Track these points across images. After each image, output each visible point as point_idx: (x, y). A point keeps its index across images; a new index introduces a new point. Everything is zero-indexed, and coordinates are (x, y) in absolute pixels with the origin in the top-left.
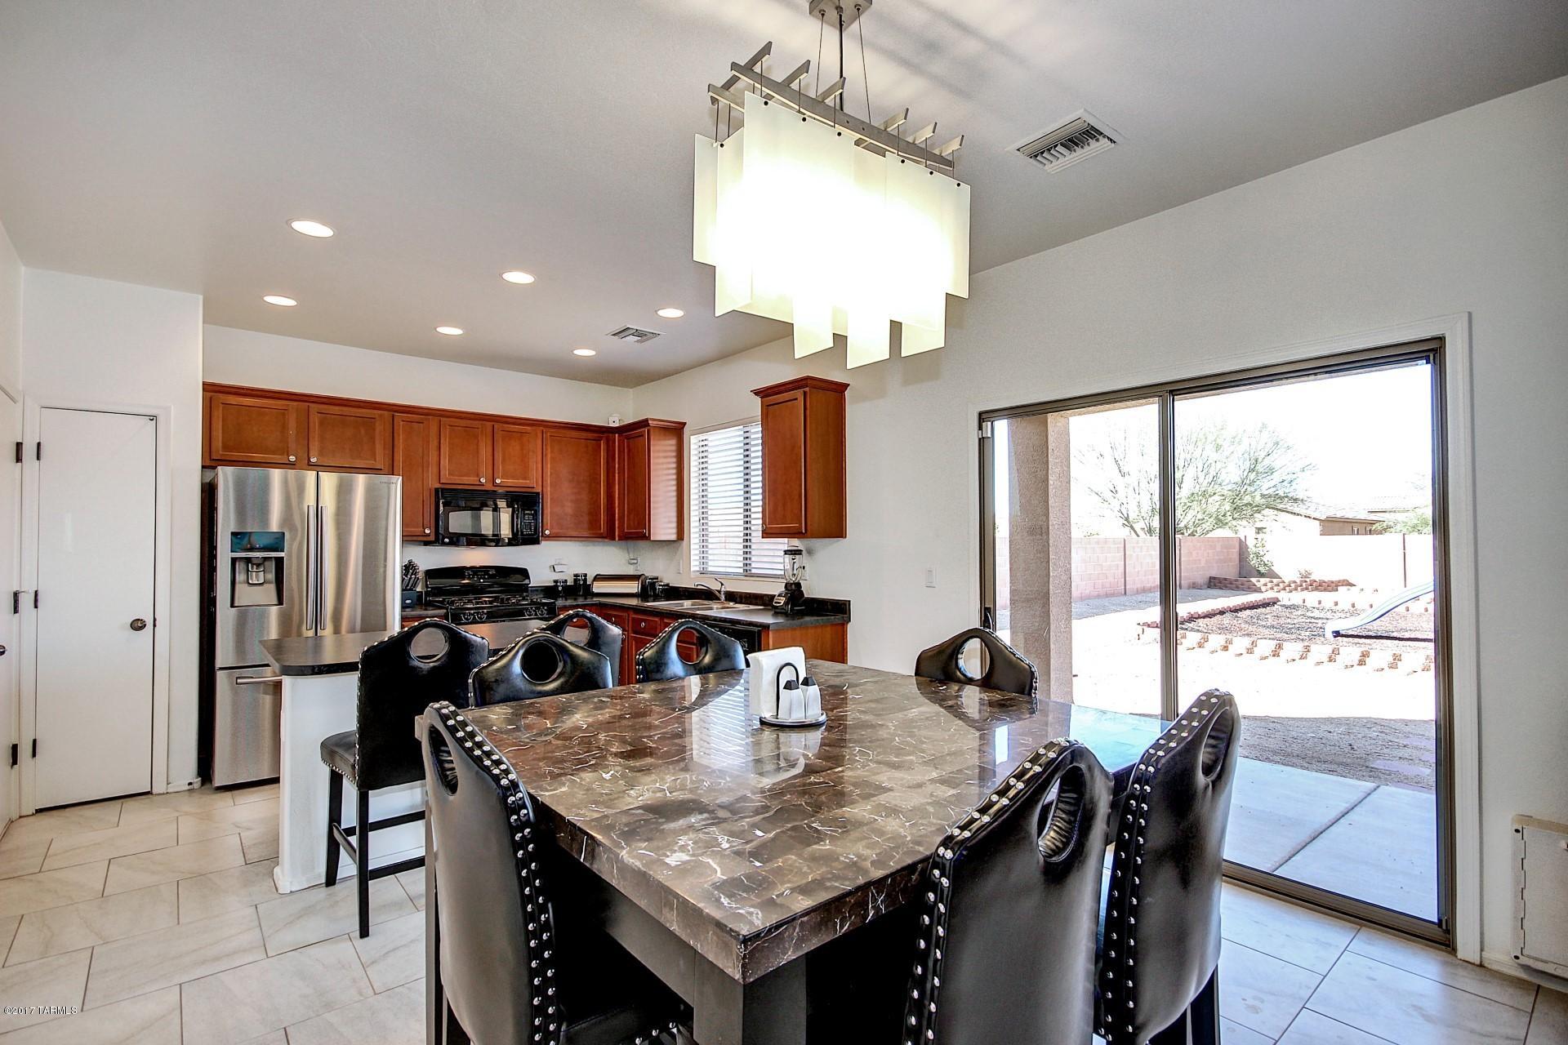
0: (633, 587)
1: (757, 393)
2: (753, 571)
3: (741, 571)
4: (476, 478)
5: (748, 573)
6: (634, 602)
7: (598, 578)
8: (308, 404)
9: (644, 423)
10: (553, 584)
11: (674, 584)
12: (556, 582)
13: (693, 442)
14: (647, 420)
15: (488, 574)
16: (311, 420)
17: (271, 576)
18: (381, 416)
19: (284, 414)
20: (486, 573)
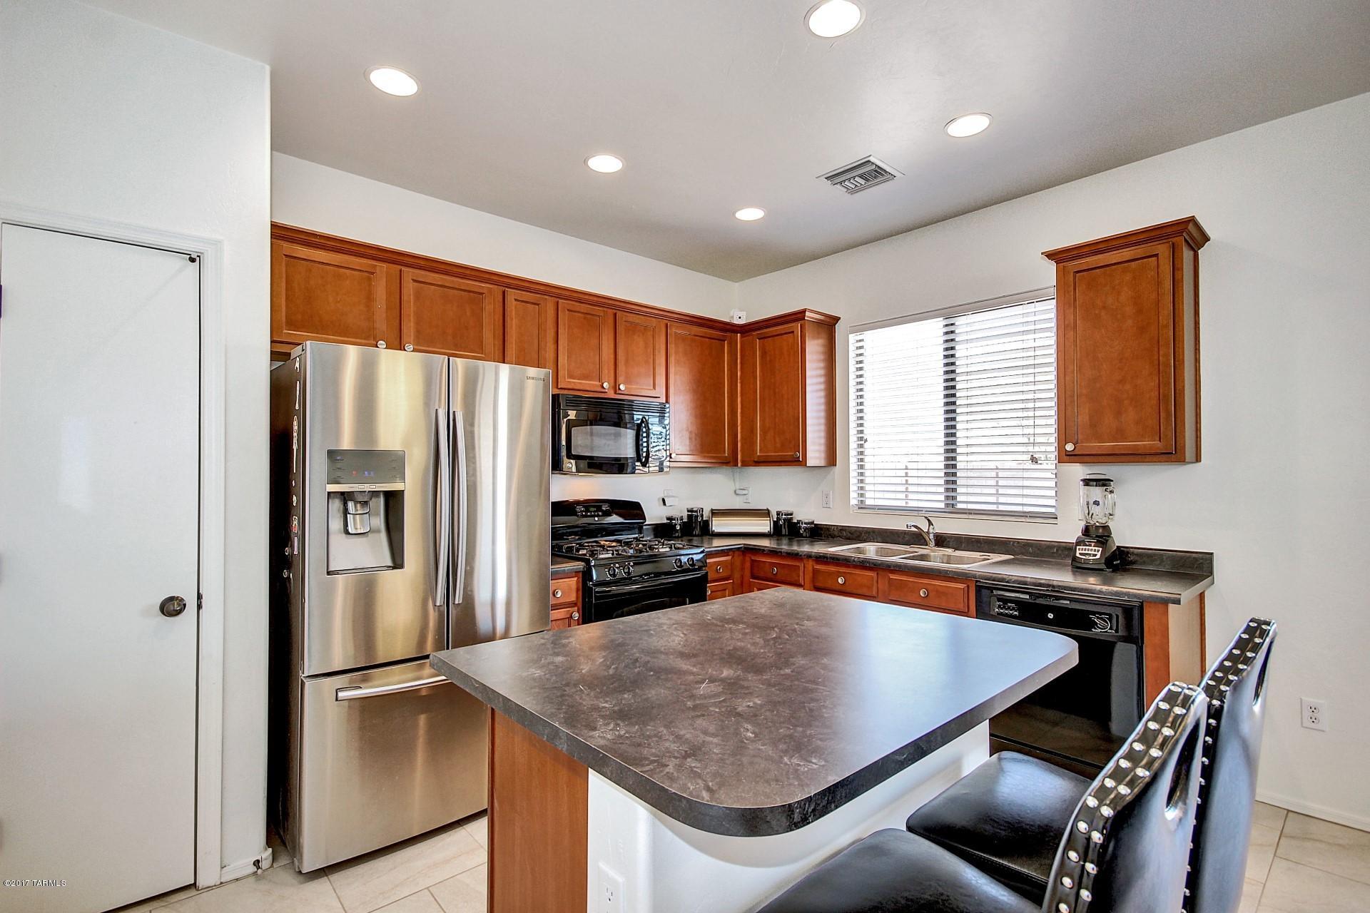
0: (764, 526)
1: (1050, 255)
2: (960, 506)
3: (942, 505)
4: (597, 383)
5: (951, 507)
6: (765, 543)
7: (715, 513)
8: (400, 267)
9: (799, 316)
10: (665, 521)
11: (820, 521)
12: (670, 519)
13: (849, 341)
14: (804, 312)
15: (602, 511)
16: (405, 291)
17: (379, 521)
18: (490, 290)
19: (369, 279)
20: (599, 509)
